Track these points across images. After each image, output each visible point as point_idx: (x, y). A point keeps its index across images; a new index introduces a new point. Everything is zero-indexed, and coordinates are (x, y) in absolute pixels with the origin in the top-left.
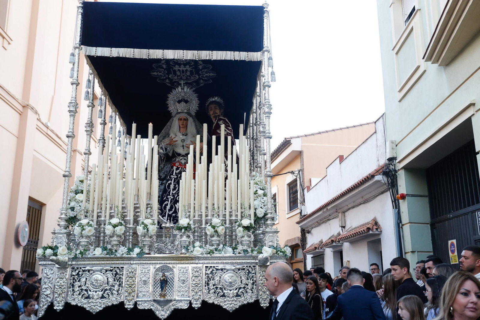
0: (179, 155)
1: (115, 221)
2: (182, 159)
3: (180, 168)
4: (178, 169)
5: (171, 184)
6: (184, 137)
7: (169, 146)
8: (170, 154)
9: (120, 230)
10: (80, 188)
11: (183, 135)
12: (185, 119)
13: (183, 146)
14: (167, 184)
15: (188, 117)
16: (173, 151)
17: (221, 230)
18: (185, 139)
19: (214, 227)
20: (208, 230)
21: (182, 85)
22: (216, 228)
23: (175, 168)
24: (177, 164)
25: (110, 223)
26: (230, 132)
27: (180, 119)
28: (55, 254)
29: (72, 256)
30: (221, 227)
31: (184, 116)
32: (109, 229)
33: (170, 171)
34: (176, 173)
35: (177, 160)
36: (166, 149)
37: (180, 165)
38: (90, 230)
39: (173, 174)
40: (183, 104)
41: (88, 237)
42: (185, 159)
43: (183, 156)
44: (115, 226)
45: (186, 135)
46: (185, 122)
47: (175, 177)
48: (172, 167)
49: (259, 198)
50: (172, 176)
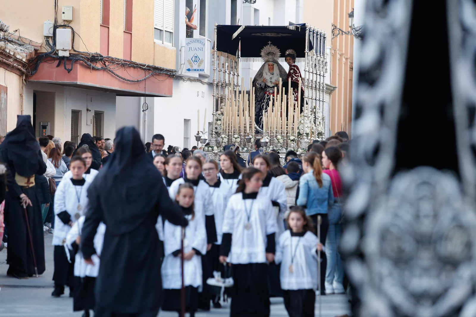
0: (269, 87)
1: (236, 136)
2: (270, 90)
3: (269, 96)
4: (268, 96)
5: (264, 105)
6: (271, 76)
7: (262, 83)
8: (263, 87)
9: (239, 140)
10: (219, 118)
11: (271, 74)
12: (271, 65)
13: (271, 82)
14: (262, 105)
15: (274, 64)
16: (265, 84)
17: (281, 141)
18: (272, 77)
19: (278, 140)
20: (276, 141)
21: (270, 44)
22: (279, 140)
23: (266, 95)
24: (268, 93)
25: (234, 137)
26: (297, 78)
27: (269, 65)
28: (213, 150)
29: (219, 151)
30: (281, 140)
31: (271, 63)
32: (234, 140)
33: (263, 97)
34: (267, 98)
35: (268, 90)
36: (261, 85)
37: (269, 93)
38: (226, 140)
39: (265, 99)
40: (270, 56)
41: (225, 143)
42: (272, 90)
43: (271, 88)
44: (236, 138)
45: (273, 75)
46: (272, 66)
47: (267, 101)
48: (265, 94)
49: (302, 124)
50: (265, 100)
